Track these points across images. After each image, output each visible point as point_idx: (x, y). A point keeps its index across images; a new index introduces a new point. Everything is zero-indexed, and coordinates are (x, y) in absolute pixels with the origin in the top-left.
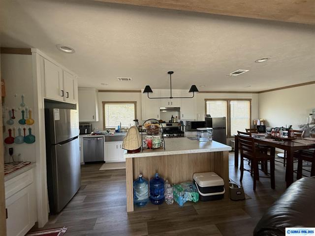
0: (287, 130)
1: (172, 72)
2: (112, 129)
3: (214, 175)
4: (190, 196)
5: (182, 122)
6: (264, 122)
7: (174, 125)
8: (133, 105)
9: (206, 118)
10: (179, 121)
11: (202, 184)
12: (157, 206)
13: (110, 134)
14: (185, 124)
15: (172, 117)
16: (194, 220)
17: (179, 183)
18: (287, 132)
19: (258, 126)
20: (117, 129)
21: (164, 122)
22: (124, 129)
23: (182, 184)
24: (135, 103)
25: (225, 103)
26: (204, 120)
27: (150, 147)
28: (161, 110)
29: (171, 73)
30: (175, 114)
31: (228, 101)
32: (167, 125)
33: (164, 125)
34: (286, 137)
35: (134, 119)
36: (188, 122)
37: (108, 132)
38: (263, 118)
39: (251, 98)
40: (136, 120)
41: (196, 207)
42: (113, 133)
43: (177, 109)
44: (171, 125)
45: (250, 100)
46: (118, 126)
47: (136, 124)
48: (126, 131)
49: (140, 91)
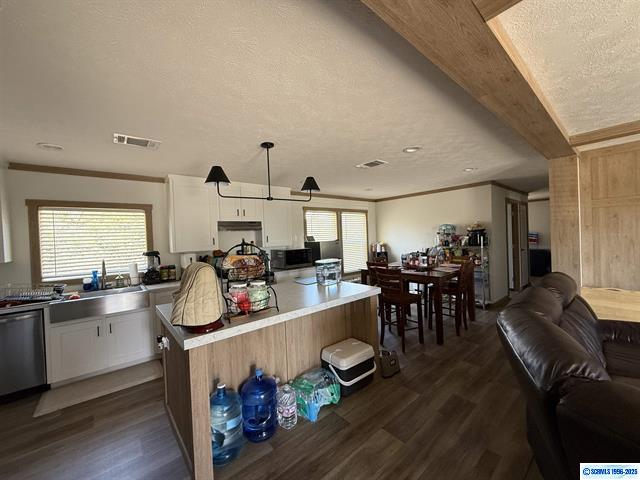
0: (424, 255)
1: (272, 145)
2: (70, 283)
3: (356, 343)
4: (327, 395)
5: (263, 253)
6: (385, 246)
8: (141, 216)
9: (306, 243)
11: (345, 364)
12: (267, 442)
13: (67, 297)
14: (270, 257)
15: (244, 243)
16: (350, 437)
17: (299, 377)
18: (425, 258)
19: (379, 254)
20: (88, 280)
22: (112, 278)
23: (304, 376)
24: (148, 209)
25: (333, 216)
26: (303, 247)
27: (246, 312)
29: (267, 145)
30: (250, 236)
31: (339, 212)
34: (426, 265)
35: (145, 250)
36: (277, 251)
37: (59, 292)
38: (384, 240)
39: (367, 208)
40: (152, 254)
41: (341, 413)
42: (75, 294)
43: (255, 226)
45: (366, 212)
46: (95, 273)
47: (151, 262)
48: (120, 283)
49: (162, 180)
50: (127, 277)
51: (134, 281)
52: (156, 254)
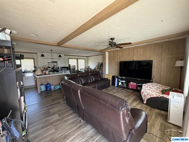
5: (58, 67)
7: (55, 69)
8: (33, 60)
10: (57, 67)
14: (60, 68)
15: (54, 65)
21: (50, 68)
22: (28, 71)
24: (34, 59)
26: (68, 66)
27: (45, 74)
28: (48, 62)
30: (55, 64)
31: (77, 59)
32: (52, 69)
33: (50, 69)
38: (89, 66)
40: (35, 67)
43: (56, 62)
44: (54, 69)
45: (85, 59)
46: (24, 70)
47: (35, 69)
48: (29, 72)
49: (36, 53)
50: (30, 71)
51: (32, 72)
52: (36, 67)
